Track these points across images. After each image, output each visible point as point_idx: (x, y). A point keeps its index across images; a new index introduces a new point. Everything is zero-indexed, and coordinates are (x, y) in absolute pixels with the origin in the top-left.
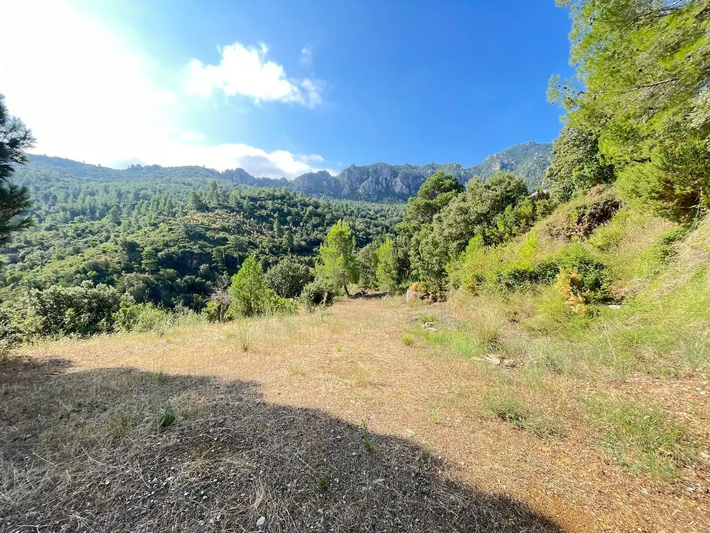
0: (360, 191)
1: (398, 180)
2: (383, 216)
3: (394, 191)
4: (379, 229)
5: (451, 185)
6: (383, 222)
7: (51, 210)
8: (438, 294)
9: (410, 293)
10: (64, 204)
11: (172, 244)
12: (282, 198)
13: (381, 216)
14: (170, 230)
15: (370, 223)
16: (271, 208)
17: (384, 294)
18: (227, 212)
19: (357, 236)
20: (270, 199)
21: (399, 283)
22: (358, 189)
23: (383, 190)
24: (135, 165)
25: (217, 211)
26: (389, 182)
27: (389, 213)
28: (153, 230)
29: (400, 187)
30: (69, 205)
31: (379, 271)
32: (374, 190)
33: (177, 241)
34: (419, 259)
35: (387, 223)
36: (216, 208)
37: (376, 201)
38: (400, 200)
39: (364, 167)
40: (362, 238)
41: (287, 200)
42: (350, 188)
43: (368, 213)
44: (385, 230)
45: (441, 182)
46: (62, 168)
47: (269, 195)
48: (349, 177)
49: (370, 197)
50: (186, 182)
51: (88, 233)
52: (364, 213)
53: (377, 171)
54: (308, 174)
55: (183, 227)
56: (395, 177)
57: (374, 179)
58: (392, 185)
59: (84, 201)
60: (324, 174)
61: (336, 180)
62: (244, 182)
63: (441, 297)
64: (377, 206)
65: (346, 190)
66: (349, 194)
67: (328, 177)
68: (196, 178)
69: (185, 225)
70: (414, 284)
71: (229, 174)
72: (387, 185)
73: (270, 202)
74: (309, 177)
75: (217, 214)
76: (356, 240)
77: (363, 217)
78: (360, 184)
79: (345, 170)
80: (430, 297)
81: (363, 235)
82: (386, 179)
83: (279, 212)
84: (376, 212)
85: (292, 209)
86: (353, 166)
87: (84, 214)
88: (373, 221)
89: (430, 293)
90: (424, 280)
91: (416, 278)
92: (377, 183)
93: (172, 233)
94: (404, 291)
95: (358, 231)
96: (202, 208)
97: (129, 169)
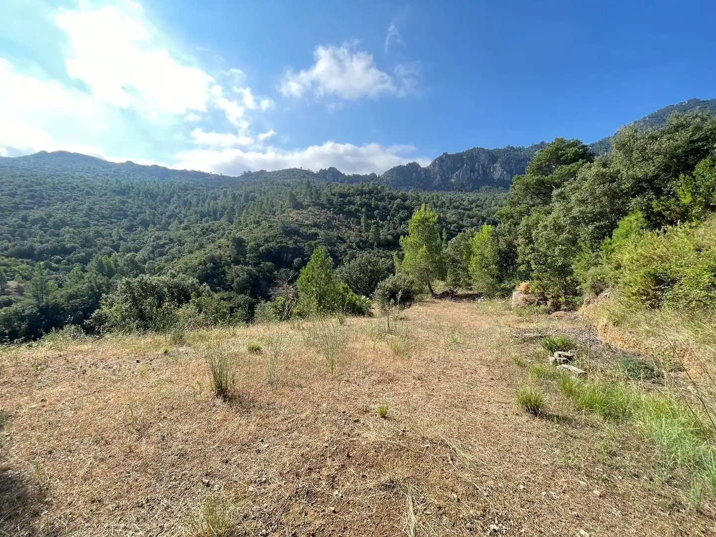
0: (453, 180)
1: (497, 165)
2: (479, 206)
3: (493, 179)
4: (475, 220)
5: (576, 154)
6: (479, 213)
7: (188, 214)
8: (562, 299)
9: (517, 297)
10: (196, 209)
11: (271, 240)
12: (370, 192)
13: (477, 206)
14: (270, 226)
15: (464, 214)
16: (359, 202)
17: (479, 295)
18: (319, 209)
19: (448, 229)
20: (358, 195)
21: (501, 281)
22: (451, 178)
23: (479, 178)
24: (247, 172)
25: (310, 208)
26: (486, 168)
27: (487, 202)
28: (256, 227)
29: (500, 173)
30: (199, 209)
31: (473, 265)
32: (469, 179)
33: (275, 237)
34: (532, 249)
35: (483, 213)
36: (309, 206)
37: (471, 191)
38: (500, 188)
39: (457, 155)
40: (454, 231)
41: (375, 194)
42: (441, 178)
43: (461, 204)
44: (481, 221)
45: (560, 152)
46: (196, 179)
47: (357, 190)
48: (440, 167)
49: (464, 186)
50: (286, 184)
51: (210, 231)
52: (456, 204)
53: (472, 156)
54: (397, 167)
55: (280, 224)
56: (494, 162)
57: (469, 167)
58: (490, 172)
59: (209, 205)
60: (414, 166)
61: (426, 170)
62: (336, 179)
63: (567, 303)
64: (472, 196)
65: (437, 180)
66: (440, 185)
67: (417, 168)
68: (294, 179)
69: (282, 222)
70: (523, 285)
71: (323, 173)
72: (485, 172)
73: (359, 197)
74: (399, 170)
75: (310, 211)
76: (447, 233)
77: (455, 208)
78: (453, 173)
79: (436, 160)
80: (549, 303)
81: (455, 227)
82: (483, 166)
83: (366, 207)
84: (471, 203)
85: (380, 203)
86: (445, 154)
87: (209, 216)
88: (467, 212)
89: (549, 297)
90: (538, 278)
91: (526, 276)
92: (473, 170)
93: (272, 230)
94: (507, 293)
95: (450, 223)
96: (298, 206)
97: (242, 176)
